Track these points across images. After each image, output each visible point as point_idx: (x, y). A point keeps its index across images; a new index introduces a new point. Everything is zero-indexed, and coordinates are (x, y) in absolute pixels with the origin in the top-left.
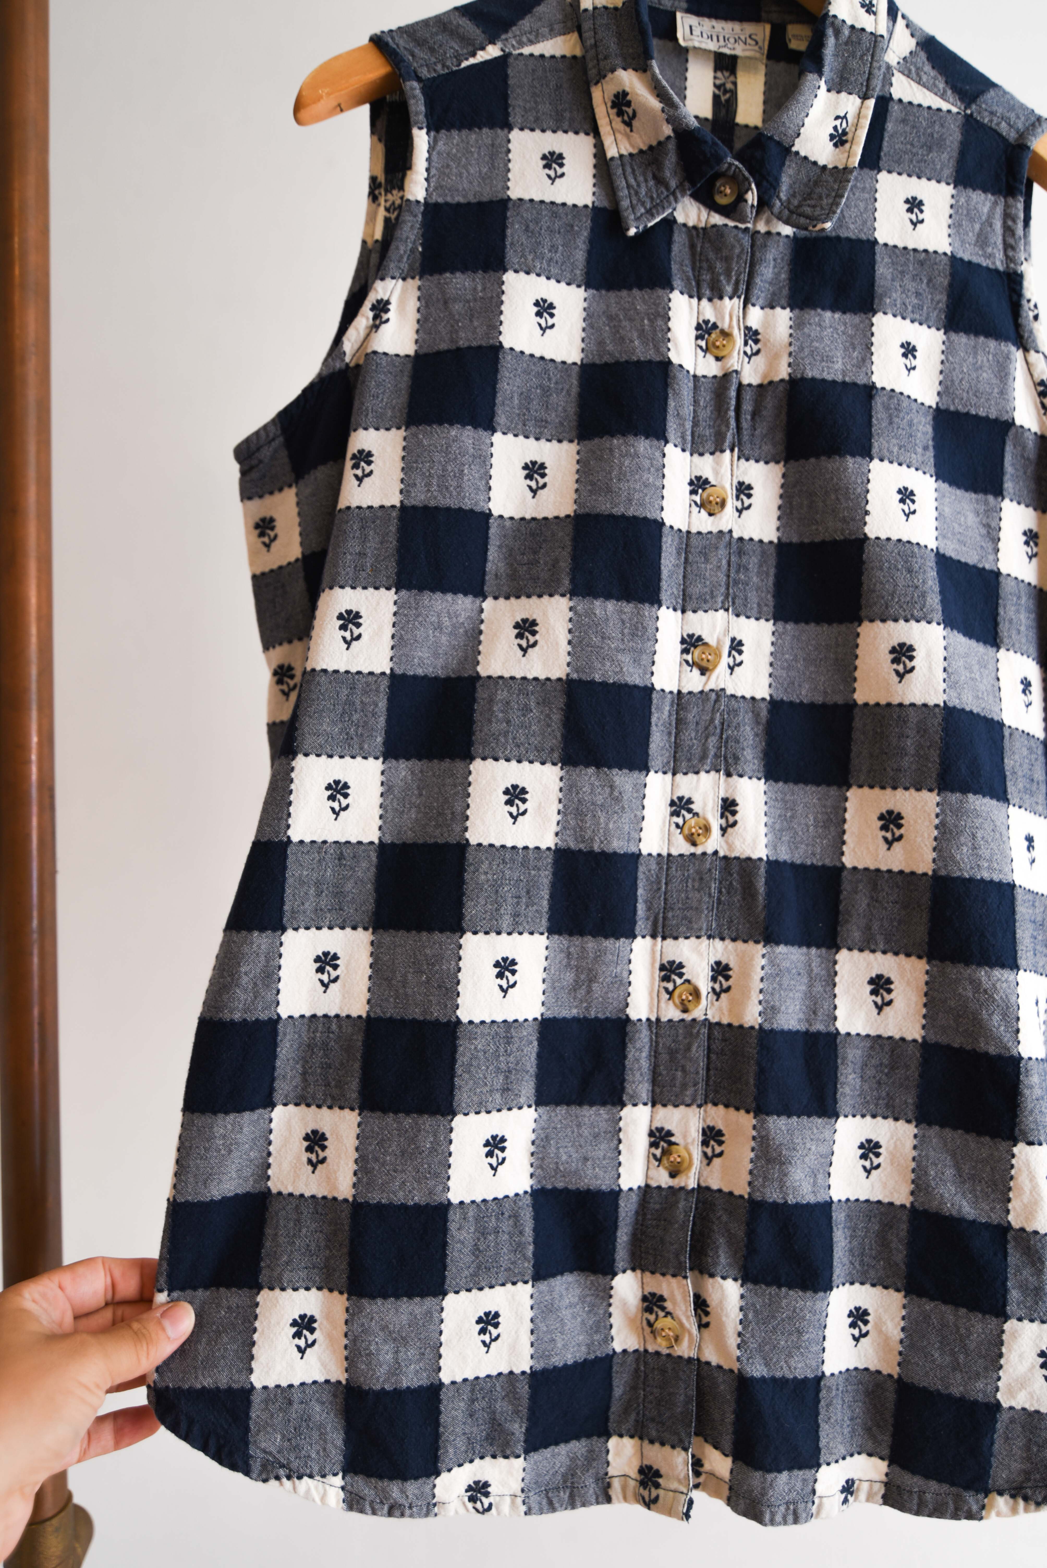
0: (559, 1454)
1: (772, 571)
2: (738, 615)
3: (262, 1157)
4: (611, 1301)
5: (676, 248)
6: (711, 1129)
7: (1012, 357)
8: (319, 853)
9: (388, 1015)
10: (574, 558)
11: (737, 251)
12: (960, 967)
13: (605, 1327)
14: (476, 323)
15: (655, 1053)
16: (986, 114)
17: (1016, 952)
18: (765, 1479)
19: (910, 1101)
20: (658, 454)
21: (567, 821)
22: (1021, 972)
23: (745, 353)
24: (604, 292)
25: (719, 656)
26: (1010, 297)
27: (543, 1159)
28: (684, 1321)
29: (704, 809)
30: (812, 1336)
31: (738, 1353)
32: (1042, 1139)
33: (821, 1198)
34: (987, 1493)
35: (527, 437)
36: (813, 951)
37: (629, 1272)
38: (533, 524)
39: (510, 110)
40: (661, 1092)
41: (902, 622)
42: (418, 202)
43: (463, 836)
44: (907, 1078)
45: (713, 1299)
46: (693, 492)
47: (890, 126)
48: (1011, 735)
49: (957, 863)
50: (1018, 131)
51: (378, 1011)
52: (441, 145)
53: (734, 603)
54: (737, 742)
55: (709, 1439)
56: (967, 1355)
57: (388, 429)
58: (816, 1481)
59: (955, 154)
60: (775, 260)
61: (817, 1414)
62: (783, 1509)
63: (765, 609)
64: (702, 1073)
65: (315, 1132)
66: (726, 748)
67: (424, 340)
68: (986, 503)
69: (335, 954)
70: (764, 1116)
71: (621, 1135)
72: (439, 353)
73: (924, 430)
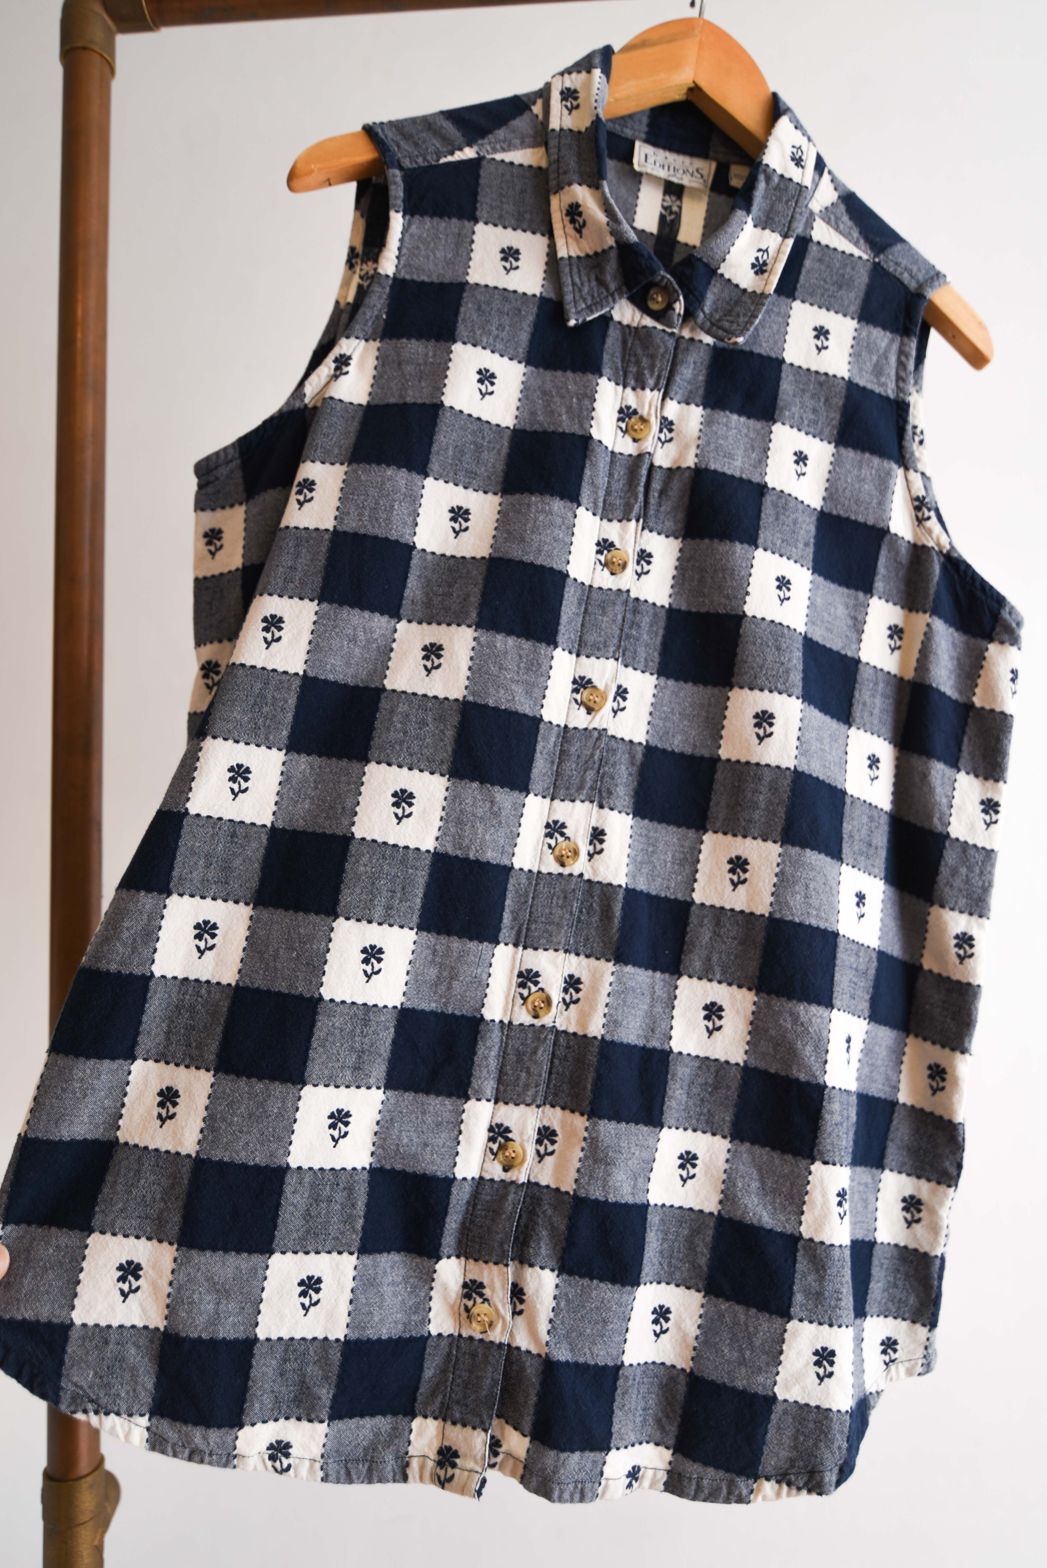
0: (363, 1427)
1: (661, 632)
2: (626, 666)
3: (115, 1107)
4: (433, 1284)
5: (609, 341)
6: (546, 1128)
7: (893, 473)
8: (213, 828)
9: (256, 986)
10: (484, 594)
11: (662, 350)
12: (783, 1000)
13: (424, 1309)
14: (423, 384)
15: (504, 1054)
16: (891, 264)
17: (832, 992)
18: (559, 1458)
19: (728, 1118)
20: (570, 514)
21: (448, 828)
22: (835, 1011)
23: (659, 439)
24: (541, 370)
25: (605, 699)
26: (897, 422)
27: (385, 1139)
28: (500, 1307)
29: (575, 835)
30: (616, 1327)
31: (548, 1338)
32: (836, 1160)
33: (639, 1200)
34: (756, 1478)
35: (456, 485)
36: (658, 975)
37: (453, 1258)
38: (452, 561)
39: (478, 205)
40: (505, 1091)
41: (766, 692)
42: (387, 276)
43: (350, 829)
44: (727, 1098)
45: (530, 1288)
46: (599, 552)
47: (808, 263)
48: (852, 803)
49: (790, 908)
50: (918, 282)
51: (247, 981)
52: (414, 229)
53: (624, 655)
54: (612, 778)
55: (510, 1420)
56: (753, 1351)
57: (332, 464)
58: (604, 1463)
59: (862, 295)
60: (695, 363)
61: (613, 1401)
62: (571, 1487)
63: (651, 664)
64: (545, 1075)
65: (169, 1089)
66: (602, 782)
67: (377, 394)
68: (856, 598)
69: (215, 924)
70: (596, 1119)
71: (463, 1127)
72: (387, 406)
73: (808, 529)
